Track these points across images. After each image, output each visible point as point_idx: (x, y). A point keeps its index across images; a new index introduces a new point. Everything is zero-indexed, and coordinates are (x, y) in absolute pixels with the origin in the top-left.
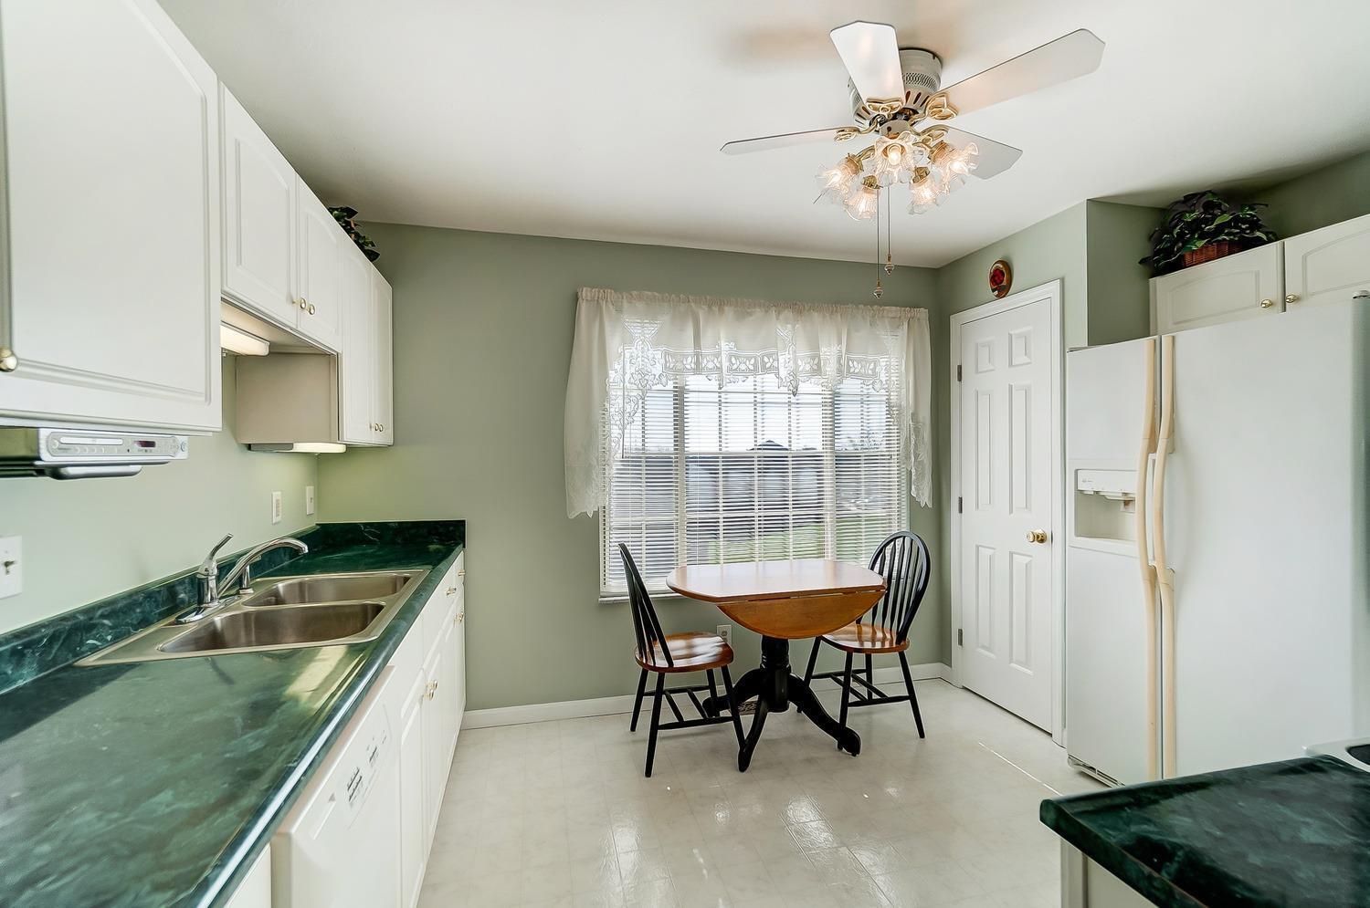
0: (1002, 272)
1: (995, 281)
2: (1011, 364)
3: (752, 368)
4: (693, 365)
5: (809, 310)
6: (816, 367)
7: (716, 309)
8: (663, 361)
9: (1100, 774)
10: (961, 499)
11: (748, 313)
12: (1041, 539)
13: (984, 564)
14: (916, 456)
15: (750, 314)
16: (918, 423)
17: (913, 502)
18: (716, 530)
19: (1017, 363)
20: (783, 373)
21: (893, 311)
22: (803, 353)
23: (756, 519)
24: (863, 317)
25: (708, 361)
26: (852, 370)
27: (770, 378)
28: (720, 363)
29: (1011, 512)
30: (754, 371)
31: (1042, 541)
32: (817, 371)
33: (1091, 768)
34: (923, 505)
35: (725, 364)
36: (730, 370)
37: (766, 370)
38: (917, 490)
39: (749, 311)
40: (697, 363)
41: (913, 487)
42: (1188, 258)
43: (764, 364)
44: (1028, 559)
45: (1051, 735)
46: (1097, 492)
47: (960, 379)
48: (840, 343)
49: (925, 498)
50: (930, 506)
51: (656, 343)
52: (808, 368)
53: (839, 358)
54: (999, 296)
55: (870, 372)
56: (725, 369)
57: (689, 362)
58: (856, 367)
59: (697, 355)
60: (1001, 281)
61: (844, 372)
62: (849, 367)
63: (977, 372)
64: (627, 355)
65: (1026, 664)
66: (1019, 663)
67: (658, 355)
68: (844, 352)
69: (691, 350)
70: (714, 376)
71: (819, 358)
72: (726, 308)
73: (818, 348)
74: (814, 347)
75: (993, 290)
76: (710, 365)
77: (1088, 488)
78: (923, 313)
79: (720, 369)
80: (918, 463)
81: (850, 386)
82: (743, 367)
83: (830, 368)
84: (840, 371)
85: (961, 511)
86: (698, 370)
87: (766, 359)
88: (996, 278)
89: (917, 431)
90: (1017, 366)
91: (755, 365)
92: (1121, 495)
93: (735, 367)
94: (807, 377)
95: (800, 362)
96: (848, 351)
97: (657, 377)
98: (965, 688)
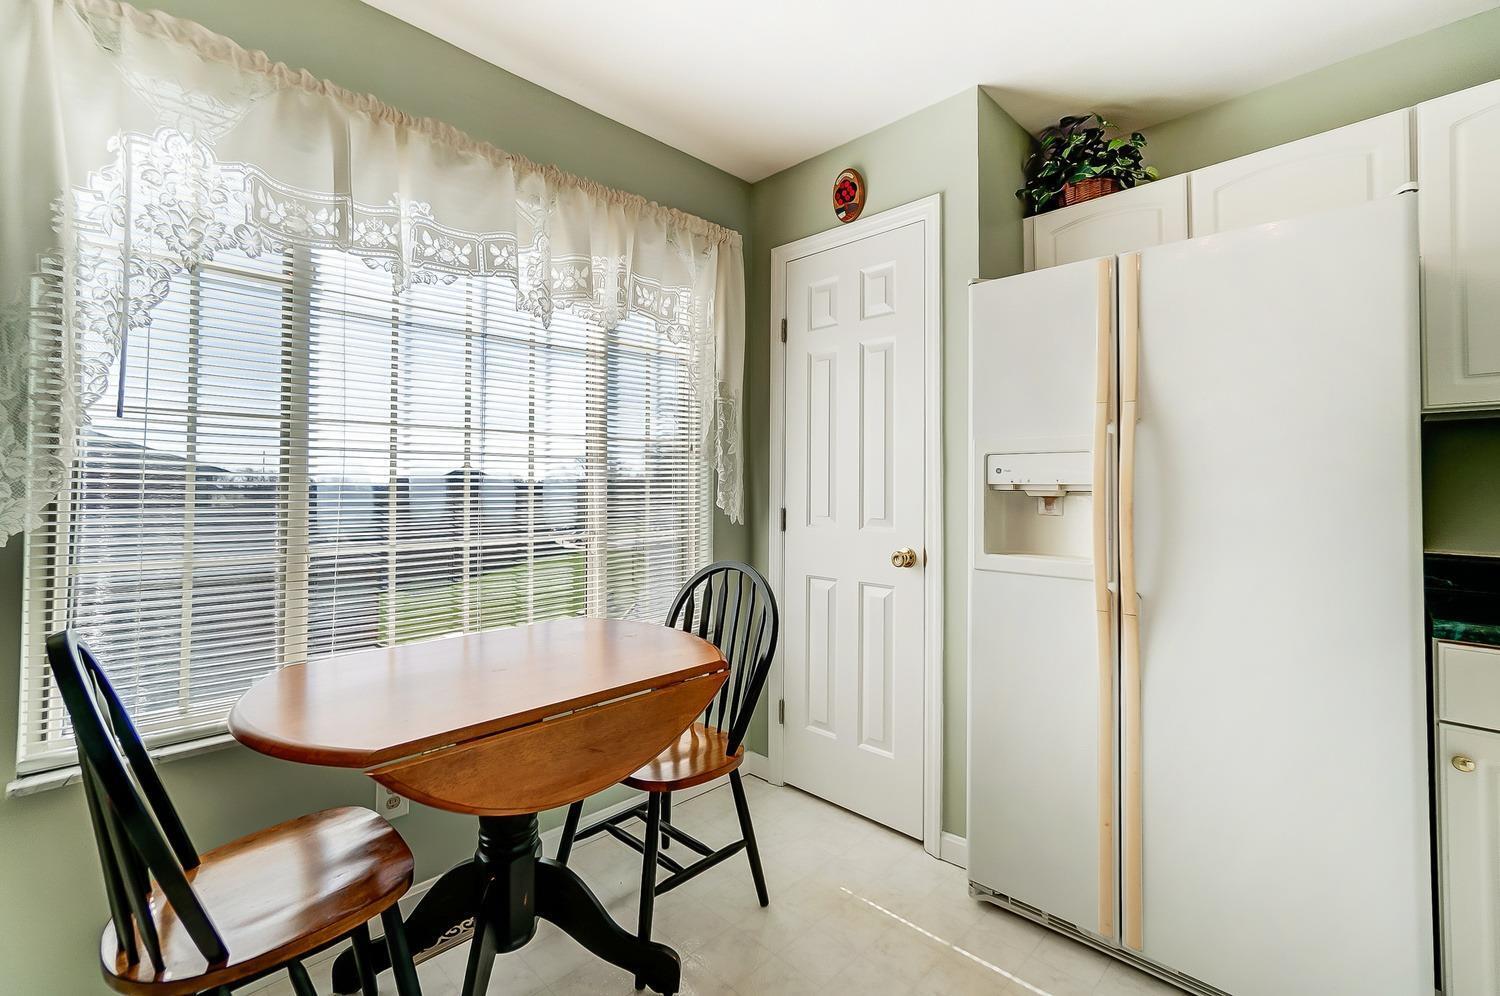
0: (853, 186)
1: (842, 198)
2: (862, 316)
3: (465, 260)
4: (331, 229)
5: (573, 186)
6: (583, 284)
7: (390, 128)
8: (248, 197)
9: (1016, 902)
10: (784, 512)
11: (460, 157)
12: (909, 561)
13: (819, 605)
14: (726, 448)
15: (464, 160)
16: (729, 397)
17: (719, 516)
18: (380, 579)
19: (869, 315)
20: (525, 285)
21: (696, 224)
22: (564, 257)
23: (466, 553)
24: (656, 221)
25: (368, 230)
26: (640, 301)
27: (500, 285)
28: (398, 236)
29: (861, 525)
30: (472, 269)
31: (909, 565)
32: (585, 291)
33: (1001, 895)
34: (733, 521)
35: (408, 245)
36: (419, 257)
37: (492, 268)
38: (727, 497)
39: (461, 152)
40: (342, 225)
41: (720, 494)
42: (1069, 195)
43: (491, 258)
44: (885, 592)
45: (921, 843)
46: (1017, 487)
47: (785, 339)
48: (623, 252)
49: (736, 513)
50: (741, 522)
51: (231, 153)
52: (569, 283)
53: (622, 277)
54: (845, 220)
55: (665, 313)
56: (407, 256)
57: (323, 220)
58: (647, 298)
59: (343, 209)
60: (850, 198)
61: (626, 301)
62: (636, 297)
63: (810, 328)
64: (137, 158)
65: (884, 743)
66: (872, 742)
67: (236, 180)
68: (629, 268)
69: (328, 197)
70: (382, 261)
71: (590, 270)
72: (414, 134)
73: (588, 252)
74: (582, 248)
75: (838, 211)
76: (374, 239)
77: (1003, 481)
78: (736, 239)
79: (397, 250)
80: (728, 457)
81: (636, 331)
82: (446, 255)
83: (607, 291)
84: (621, 298)
85: (784, 528)
86: (342, 239)
87: (494, 251)
88: (844, 193)
89: (727, 409)
90: (868, 318)
91: (472, 257)
92: (1057, 488)
93: (429, 252)
94: (568, 299)
95: (554, 274)
96: (635, 270)
97: (230, 230)
98: (787, 785)
